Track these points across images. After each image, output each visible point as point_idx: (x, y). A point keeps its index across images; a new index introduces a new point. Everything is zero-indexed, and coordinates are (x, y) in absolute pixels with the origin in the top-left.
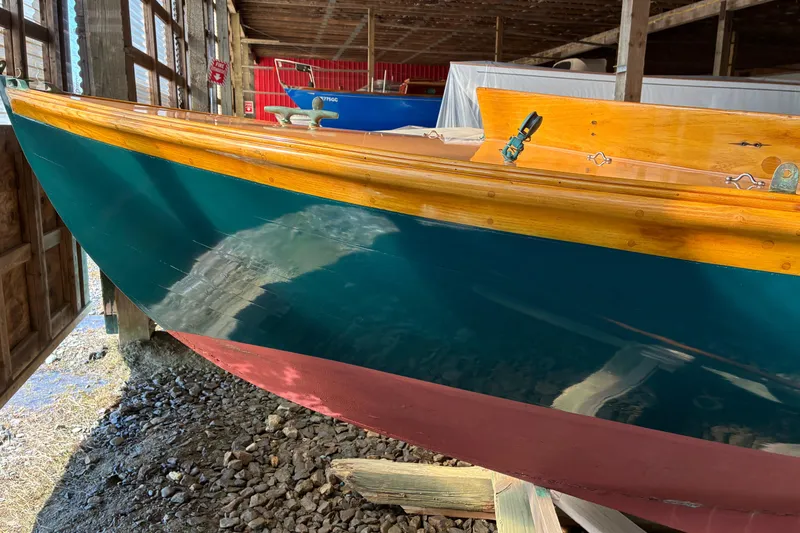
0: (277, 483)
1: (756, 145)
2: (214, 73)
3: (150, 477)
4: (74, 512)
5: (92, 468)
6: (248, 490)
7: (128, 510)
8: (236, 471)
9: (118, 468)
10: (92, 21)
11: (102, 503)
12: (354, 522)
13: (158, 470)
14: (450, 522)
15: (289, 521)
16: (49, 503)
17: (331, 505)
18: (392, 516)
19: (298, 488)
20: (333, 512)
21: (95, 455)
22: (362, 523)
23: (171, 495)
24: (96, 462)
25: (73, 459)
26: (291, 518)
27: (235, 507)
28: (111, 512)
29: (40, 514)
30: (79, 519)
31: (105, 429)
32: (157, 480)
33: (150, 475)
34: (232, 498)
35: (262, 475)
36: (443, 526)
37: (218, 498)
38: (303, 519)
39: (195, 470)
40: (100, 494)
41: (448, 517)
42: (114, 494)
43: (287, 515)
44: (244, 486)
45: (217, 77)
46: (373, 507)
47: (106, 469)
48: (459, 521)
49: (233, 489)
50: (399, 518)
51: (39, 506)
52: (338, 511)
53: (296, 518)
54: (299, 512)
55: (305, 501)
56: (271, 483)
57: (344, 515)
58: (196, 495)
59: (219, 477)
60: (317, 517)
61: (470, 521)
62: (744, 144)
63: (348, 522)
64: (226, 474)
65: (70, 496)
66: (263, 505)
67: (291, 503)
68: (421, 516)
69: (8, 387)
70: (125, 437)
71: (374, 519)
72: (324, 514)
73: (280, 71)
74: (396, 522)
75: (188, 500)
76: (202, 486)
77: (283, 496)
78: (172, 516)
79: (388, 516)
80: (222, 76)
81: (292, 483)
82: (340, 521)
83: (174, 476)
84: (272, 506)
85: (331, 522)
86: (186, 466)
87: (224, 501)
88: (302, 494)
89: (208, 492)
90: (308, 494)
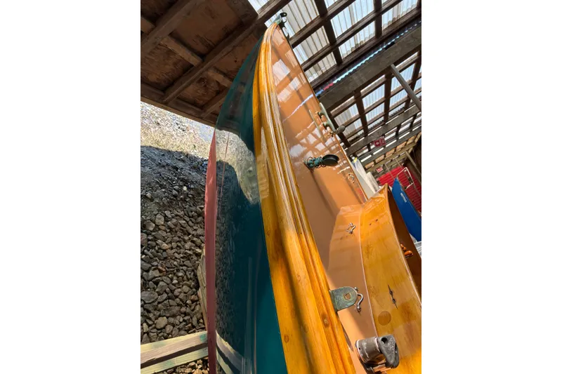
0: (196, 230)
1: (394, 300)
2: (378, 141)
3: (181, 181)
4: (156, 158)
5: (179, 160)
6: (188, 219)
7: (163, 176)
8: (196, 212)
9: (182, 168)
10: (357, 74)
11: (164, 166)
12: (184, 268)
13: (186, 182)
14: (199, 316)
15: (177, 238)
16: (157, 149)
17: (190, 255)
18: (194, 286)
19: (195, 239)
20: (188, 257)
21: (186, 159)
22: (185, 272)
23: (174, 189)
24: (183, 161)
25: (181, 153)
26: (178, 239)
27: (177, 215)
28: (160, 170)
29: (150, 147)
30: (153, 160)
31: (200, 160)
32: (181, 183)
33: (182, 180)
34: (182, 213)
35: (197, 223)
36: (196, 313)
37: (180, 208)
38: (179, 244)
39: (190, 196)
40: (167, 165)
41: (202, 314)
42: (169, 170)
43: (179, 237)
44: (189, 217)
45: (377, 143)
46: (195, 275)
47: (180, 165)
48: (201, 321)
49: (186, 212)
50: (194, 290)
51: (156, 146)
52: (189, 260)
53: (179, 242)
54: (182, 243)
55: (189, 243)
56: (195, 228)
57: (187, 263)
58: (178, 199)
59: (190, 206)
60: (182, 251)
61: (203, 326)
62: (391, 293)
63: (184, 265)
64: (193, 208)
65: (163, 155)
66: (182, 226)
67: (186, 238)
68: (198, 300)
69: (199, 118)
70: (199, 168)
71: (189, 277)
72: (186, 253)
73: (403, 172)
74: (191, 288)
75: (175, 196)
76: (184, 200)
77: (189, 234)
78: (165, 192)
79: (193, 283)
80: (379, 145)
81: (198, 236)
82: (183, 262)
83: (185, 188)
84: (182, 230)
85: (182, 258)
86: (192, 192)
87: (179, 210)
88: (193, 242)
89: (181, 204)
90: (194, 245)
